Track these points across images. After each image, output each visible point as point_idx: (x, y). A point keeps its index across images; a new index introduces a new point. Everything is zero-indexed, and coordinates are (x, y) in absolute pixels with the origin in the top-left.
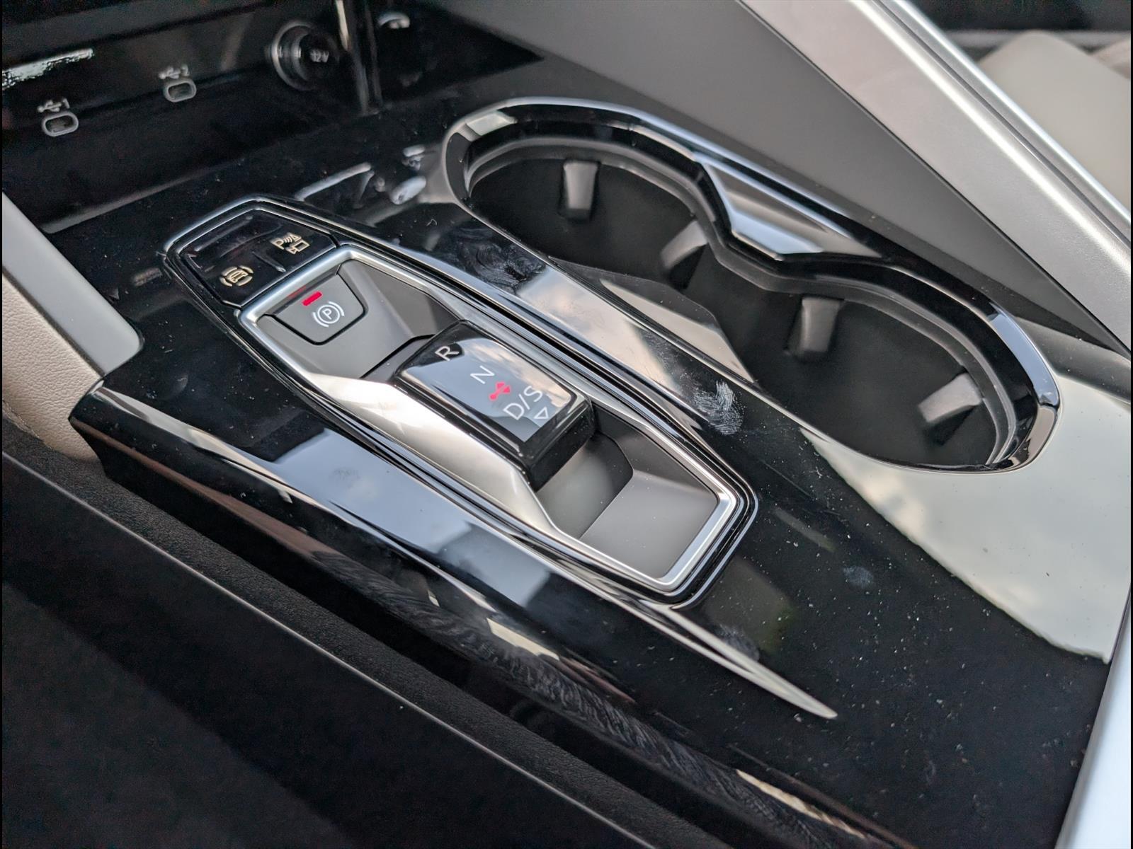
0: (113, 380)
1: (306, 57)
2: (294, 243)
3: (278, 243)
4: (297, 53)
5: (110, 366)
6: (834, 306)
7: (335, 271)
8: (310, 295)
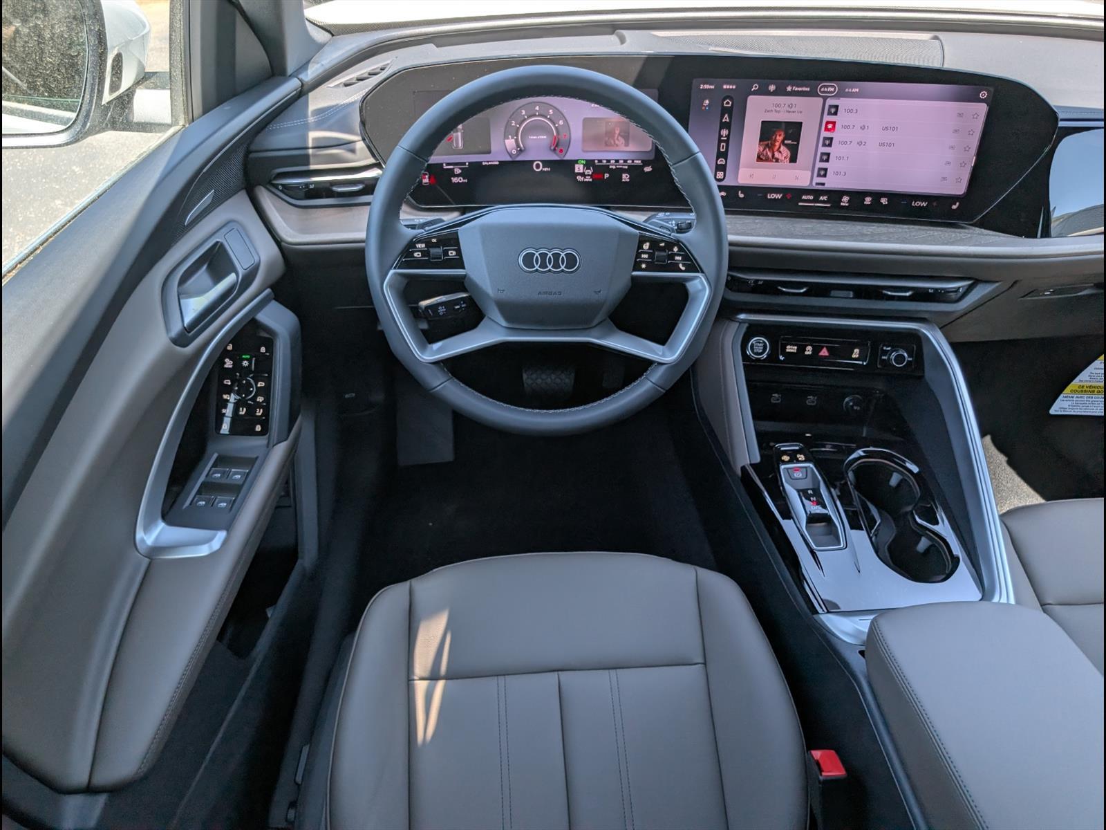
0: (751, 465)
1: (852, 406)
2: (801, 457)
3: (798, 456)
4: (851, 404)
5: (752, 462)
6: (930, 543)
7: (806, 467)
8: (796, 469)
